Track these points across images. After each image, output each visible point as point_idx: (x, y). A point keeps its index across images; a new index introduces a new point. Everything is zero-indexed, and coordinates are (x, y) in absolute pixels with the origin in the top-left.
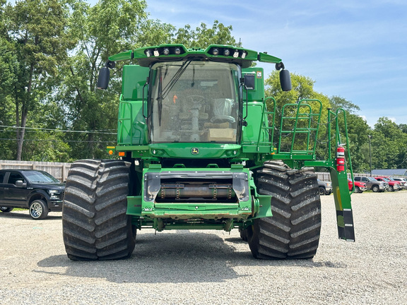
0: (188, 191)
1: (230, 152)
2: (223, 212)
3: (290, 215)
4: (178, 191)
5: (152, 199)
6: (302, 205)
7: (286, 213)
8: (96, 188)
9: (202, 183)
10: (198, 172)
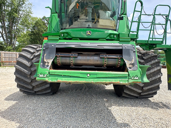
0: (82, 59)
1: (112, 36)
4: (71, 59)
5: (48, 66)
8: (33, 59)
9: (94, 53)
10: (91, 43)
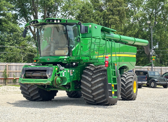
1: (62, 60)
2: (41, 82)
3: (91, 85)
6: (95, 81)
7: (89, 85)
